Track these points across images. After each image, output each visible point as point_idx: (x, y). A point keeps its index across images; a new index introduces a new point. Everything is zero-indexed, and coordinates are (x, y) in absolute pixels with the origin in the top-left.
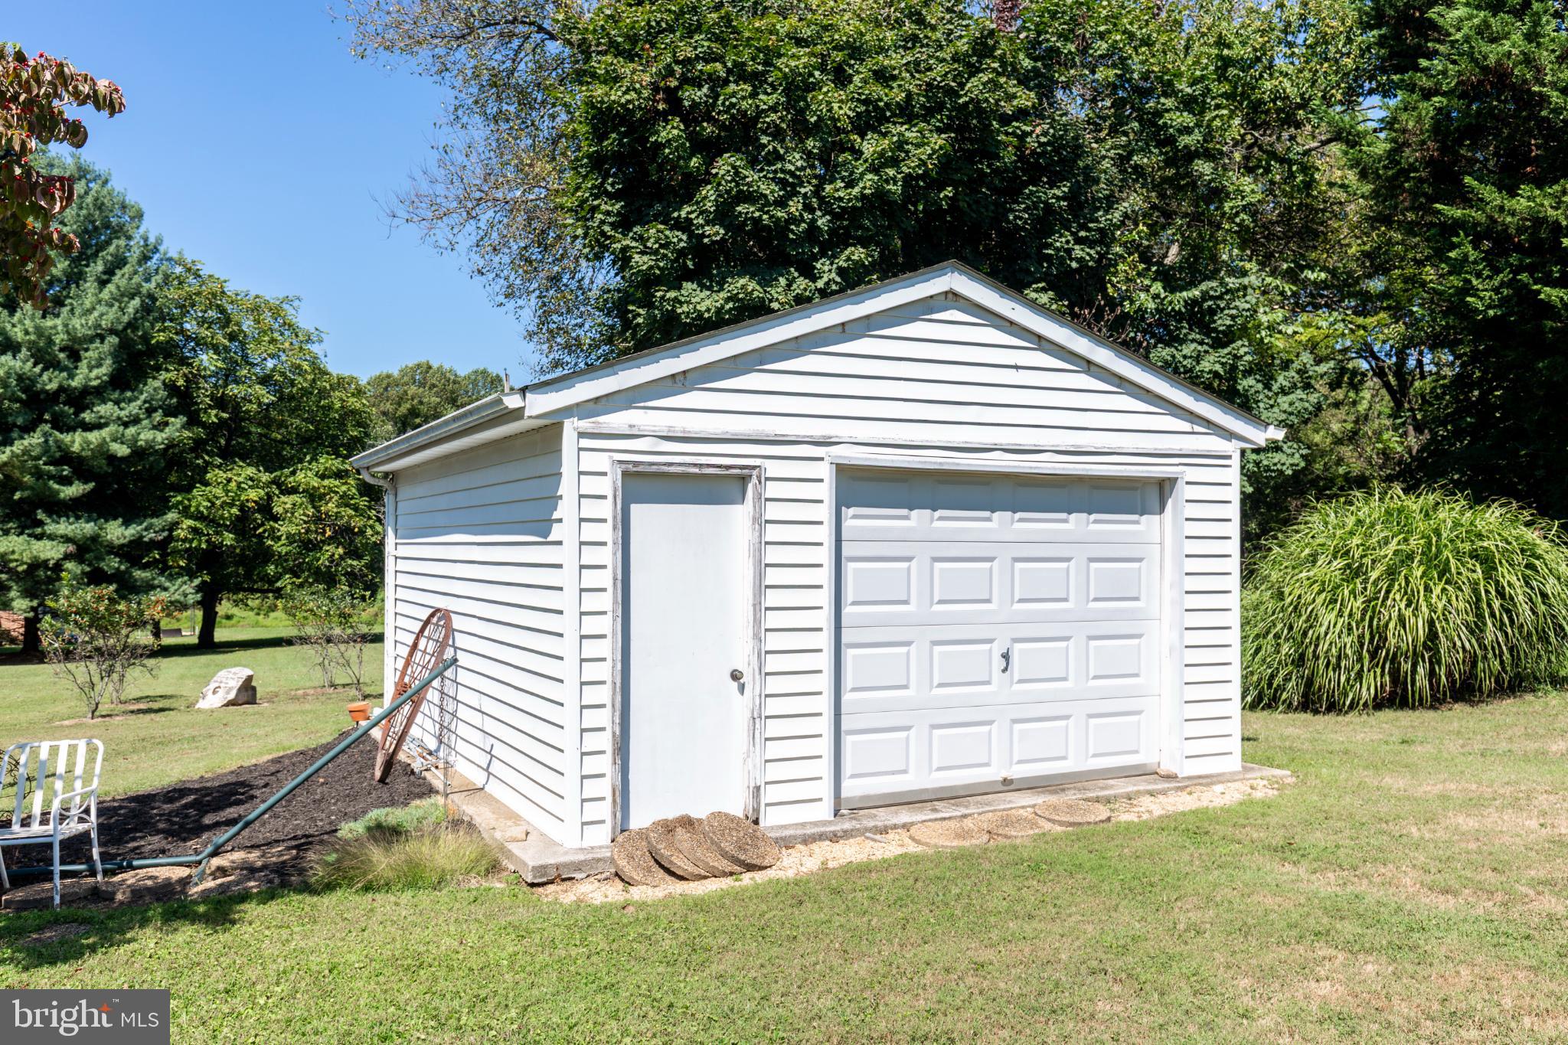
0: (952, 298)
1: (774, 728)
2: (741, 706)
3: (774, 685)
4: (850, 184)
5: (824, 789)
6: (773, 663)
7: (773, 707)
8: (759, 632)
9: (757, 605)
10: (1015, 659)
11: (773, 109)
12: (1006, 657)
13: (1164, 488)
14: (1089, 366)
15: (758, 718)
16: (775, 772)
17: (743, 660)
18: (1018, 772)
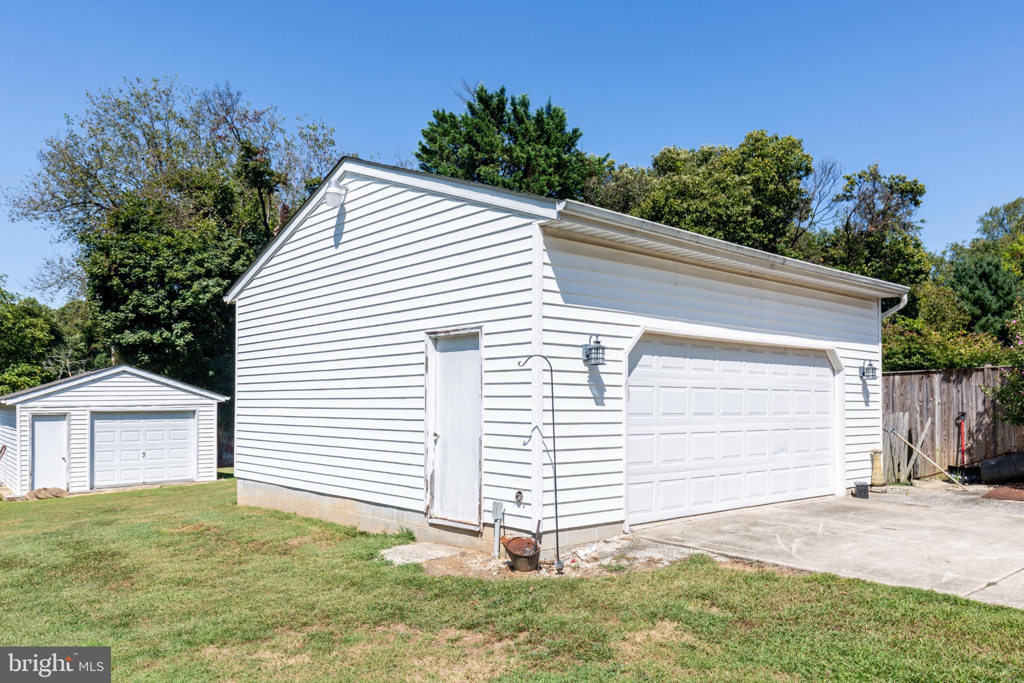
0: (124, 372)
1: (73, 470)
2: (65, 465)
3: (73, 461)
4: (184, 300)
5: (88, 484)
6: (73, 456)
7: (73, 465)
8: (69, 449)
9: (68, 443)
10: (147, 454)
11: (152, 276)
12: (144, 454)
13: (194, 412)
14: (167, 385)
15: (69, 468)
16: (73, 480)
17: (65, 455)
18: (147, 481)
